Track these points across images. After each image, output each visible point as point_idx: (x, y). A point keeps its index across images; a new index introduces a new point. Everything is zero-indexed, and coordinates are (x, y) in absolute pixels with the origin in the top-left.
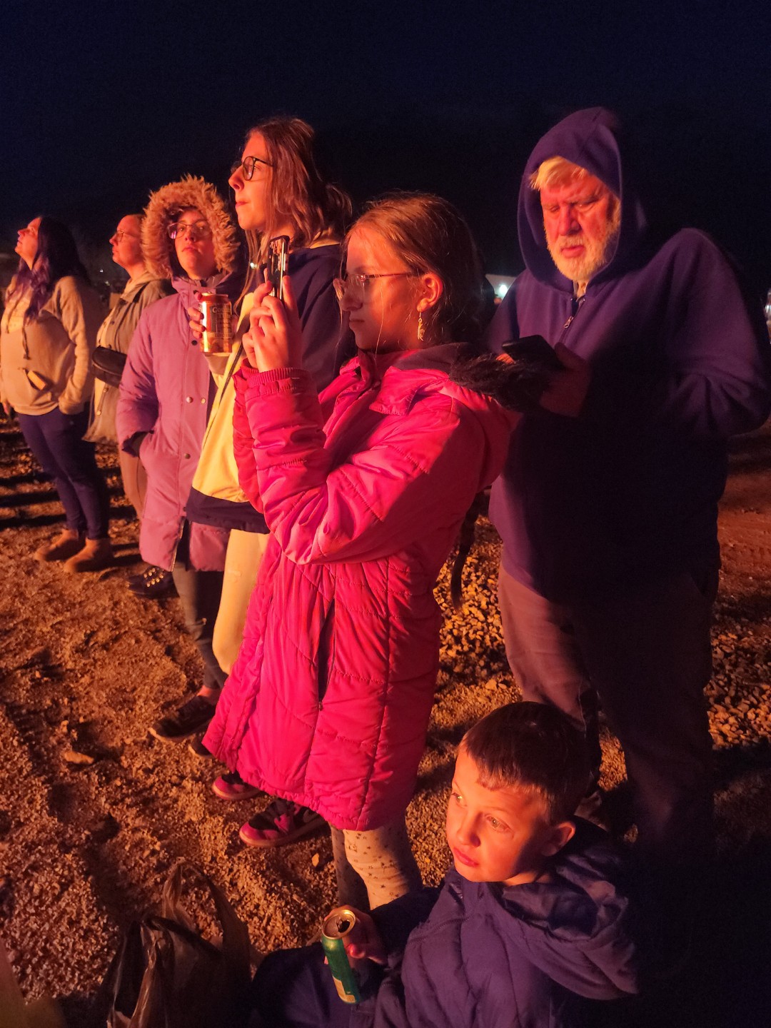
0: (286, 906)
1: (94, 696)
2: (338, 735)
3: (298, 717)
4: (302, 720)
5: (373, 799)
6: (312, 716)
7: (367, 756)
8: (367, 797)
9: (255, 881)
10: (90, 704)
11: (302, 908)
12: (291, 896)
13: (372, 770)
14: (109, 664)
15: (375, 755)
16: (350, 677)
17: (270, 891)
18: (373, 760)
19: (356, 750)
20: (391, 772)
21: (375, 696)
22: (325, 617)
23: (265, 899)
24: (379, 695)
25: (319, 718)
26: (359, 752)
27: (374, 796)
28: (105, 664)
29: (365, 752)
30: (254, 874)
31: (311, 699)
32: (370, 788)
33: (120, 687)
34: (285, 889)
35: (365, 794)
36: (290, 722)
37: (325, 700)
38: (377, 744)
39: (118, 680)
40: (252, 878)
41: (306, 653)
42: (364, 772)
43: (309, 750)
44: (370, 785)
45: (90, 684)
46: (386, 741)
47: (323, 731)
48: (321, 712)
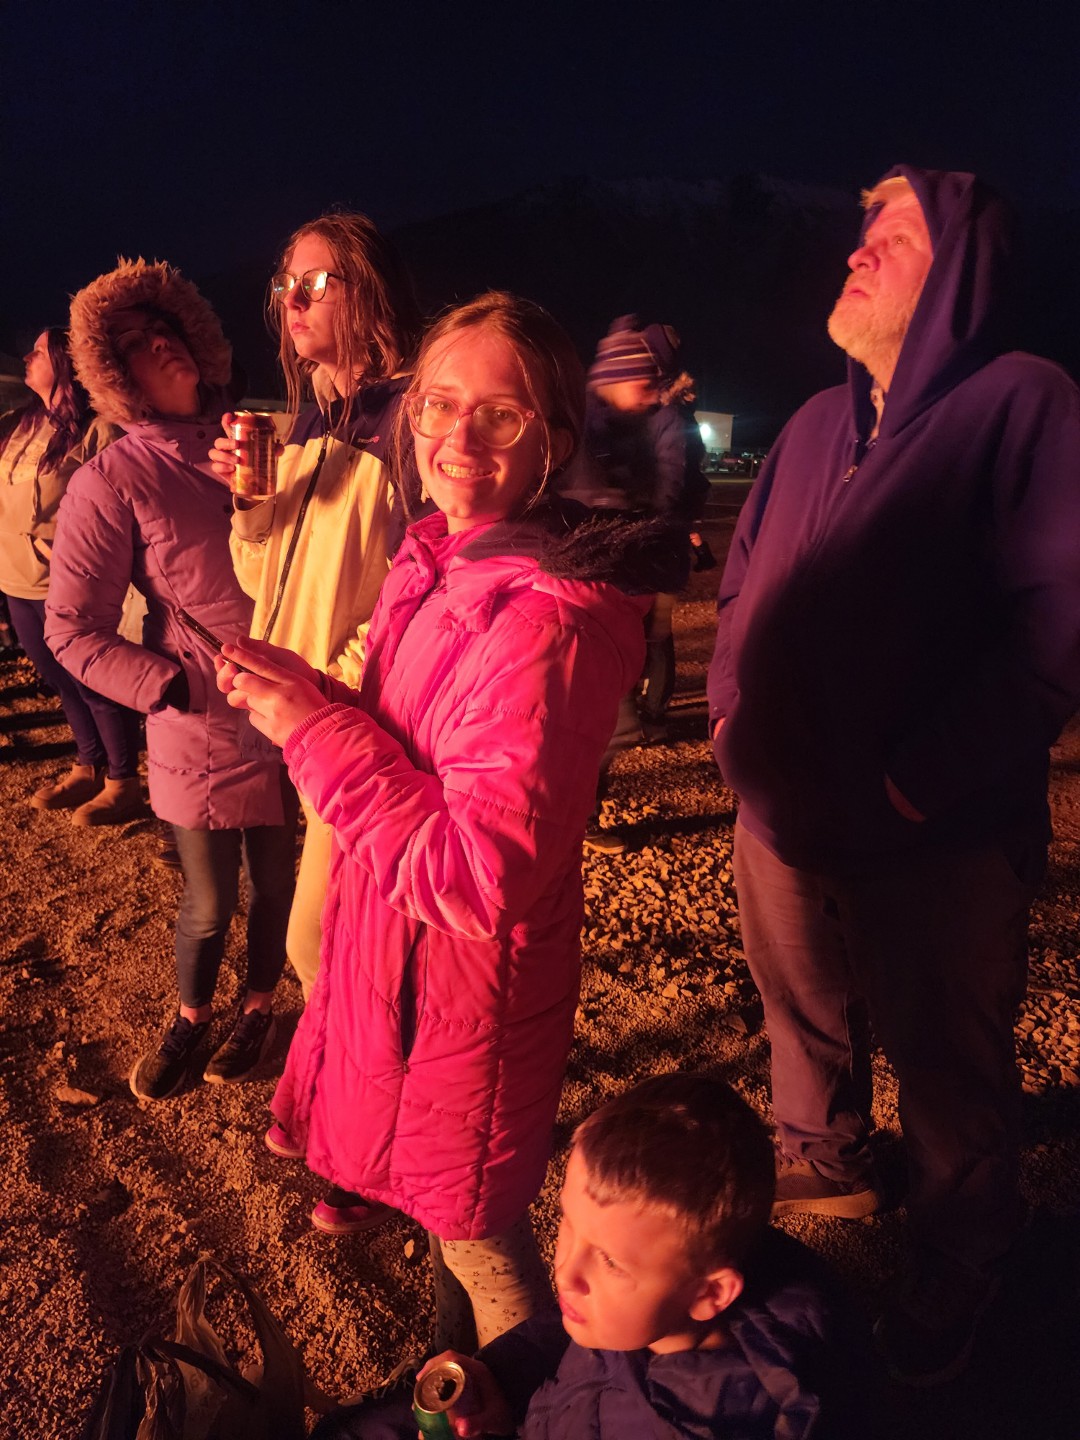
0: (363, 1318)
1: (104, 1006)
2: (434, 1107)
3: (375, 1083)
4: (381, 1088)
5: (491, 1193)
6: (394, 1080)
7: (478, 1132)
8: (481, 1191)
9: (320, 1280)
10: (98, 1017)
11: (386, 1321)
12: (372, 1302)
13: (485, 1151)
14: (129, 958)
15: (489, 1130)
16: (448, 1024)
17: (341, 1295)
18: (486, 1138)
19: (461, 1125)
20: (513, 1153)
21: (485, 1045)
23: (334, 1307)
24: (491, 1045)
25: (405, 1083)
26: (466, 1127)
27: (492, 1188)
28: (123, 958)
29: (475, 1127)
30: (319, 1270)
31: (393, 1057)
32: (485, 1178)
33: (143, 991)
34: (363, 1293)
35: (479, 1187)
37: (412, 1059)
38: (490, 1114)
39: (140, 982)
40: (317, 1275)
41: (383, 994)
42: (474, 1154)
43: (392, 1131)
44: (485, 1174)
45: (101, 987)
46: (503, 1109)
47: (412, 1102)
48: (407, 1076)
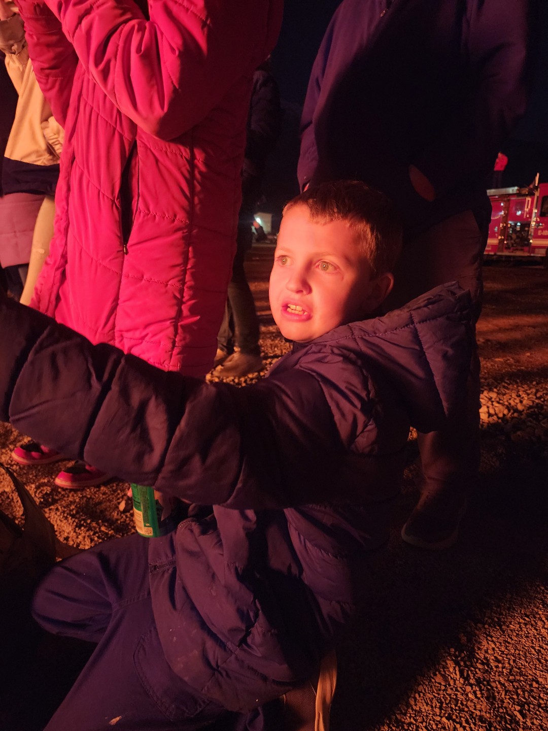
0: (94, 534)
2: (145, 277)
3: (104, 264)
4: (108, 267)
5: (183, 342)
6: (117, 260)
7: (175, 297)
8: (176, 339)
9: (65, 521)
11: (109, 535)
12: (100, 528)
13: (180, 312)
15: (183, 297)
16: (155, 216)
17: (79, 526)
18: (180, 302)
19: (163, 290)
20: (198, 317)
21: (179, 234)
22: (127, 156)
23: (75, 532)
24: (185, 234)
25: (125, 262)
26: (166, 292)
27: (184, 339)
29: (173, 293)
30: (64, 517)
31: (117, 242)
32: (180, 331)
34: (94, 524)
35: (175, 336)
36: (96, 270)
37: (130, 242)
38: (183, 286)
40: (63, 519)
41: (108, 194)
42: (173, 313)
43: (117, 299)
44: (179, 328)
46: (192, 283)
47: (130, 275)
48: (126, 257)
